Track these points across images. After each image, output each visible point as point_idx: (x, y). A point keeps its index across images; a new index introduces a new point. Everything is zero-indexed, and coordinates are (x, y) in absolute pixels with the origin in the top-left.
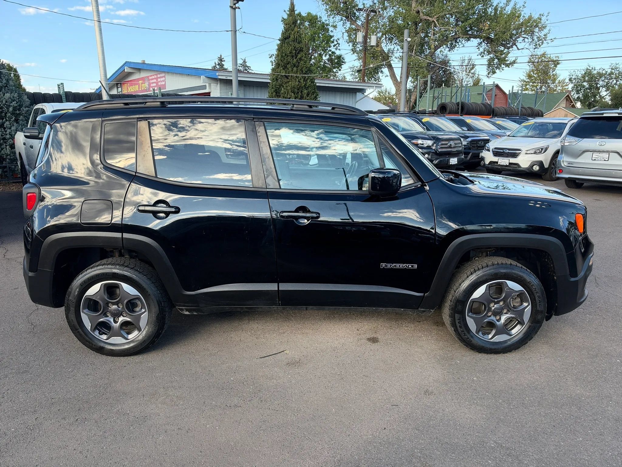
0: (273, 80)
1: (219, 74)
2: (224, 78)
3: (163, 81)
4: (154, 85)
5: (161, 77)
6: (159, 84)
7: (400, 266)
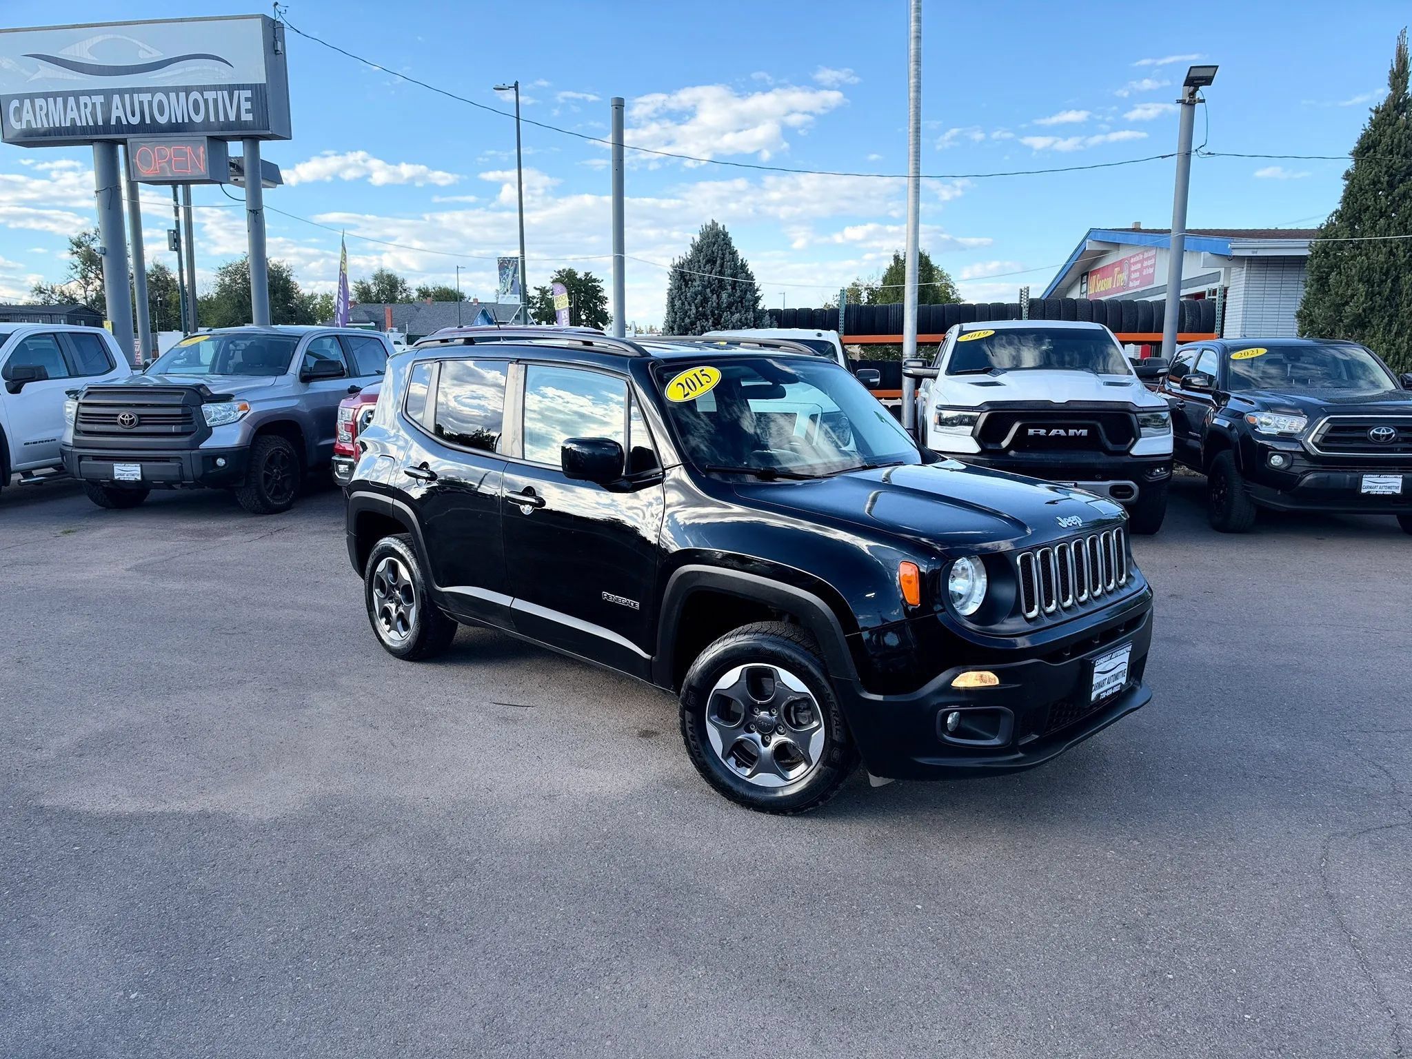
0: (1316, 251)
1: (1233, 246)
2: (1249, 254)
3: (1151, 266)
4: (1137, 275)
5: (1149, 258)
6: (1144, 273)
7: (623, 601)
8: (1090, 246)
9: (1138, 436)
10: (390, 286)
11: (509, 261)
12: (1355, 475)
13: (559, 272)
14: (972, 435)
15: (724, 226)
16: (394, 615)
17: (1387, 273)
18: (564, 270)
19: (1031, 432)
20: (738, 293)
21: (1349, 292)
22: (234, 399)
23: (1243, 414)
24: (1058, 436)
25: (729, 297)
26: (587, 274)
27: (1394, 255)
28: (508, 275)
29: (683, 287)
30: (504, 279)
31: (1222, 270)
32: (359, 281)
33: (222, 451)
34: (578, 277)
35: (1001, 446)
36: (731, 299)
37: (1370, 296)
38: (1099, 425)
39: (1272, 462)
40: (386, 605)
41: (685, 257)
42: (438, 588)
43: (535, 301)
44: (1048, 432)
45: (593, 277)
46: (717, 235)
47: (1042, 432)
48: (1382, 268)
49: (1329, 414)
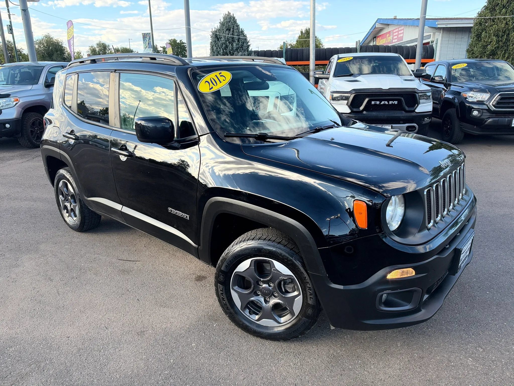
0: (476, 24)
1: (438, 23)
2: (444, 26)
3: (402, 33)
4: (396, 37)
5: (401, 30)
6: (399, 36)
7: (180, 214)
8: (378, 25)
9: (418, 103)
10: (104, 48)
11: (147, 35)
12: (509, 119)
13: (170, 40)
14: (347, 105)
15: (233, 14)
16: (69, 208)
17: (504, 32)
18: (172, 39)
19: (373, 103)
20: (240, 44)
21: (490, 40)
22: (11, 96)
23: (460, 93)
24: (384, 104)
25: (237, 45)
26: (181, 41)
27: (508, 24)
28: (147, 40)
29: (217, 41)
30: (145, 42)
31: (432, 34)
32: (91, 46)
33: (7, 120)
34: (177, 42)
35: (360, 109)
36: (238, 46)
37: (498, 42)
38: (402, 99)
39: (473, 113)
40: (65, 204)
41: (217, 28)
42: (86, 198)
43: (161, 52)
44: (380, 103)
45: (183, 42)
46: (230, 18)
47: (378, 103)
48: (503, 30)
49: (500, 92)
